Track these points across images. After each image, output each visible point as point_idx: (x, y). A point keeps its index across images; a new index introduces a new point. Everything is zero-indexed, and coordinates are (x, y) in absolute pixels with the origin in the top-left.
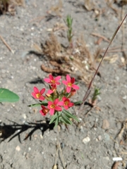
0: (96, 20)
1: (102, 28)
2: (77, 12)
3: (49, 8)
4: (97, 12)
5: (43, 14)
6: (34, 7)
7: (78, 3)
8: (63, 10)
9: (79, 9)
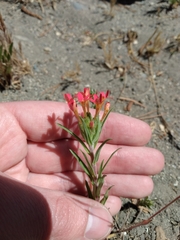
0: (122, 80)
1: (130, 89)
2: (98, 73)
3: (64, 72)
4: (121, 70)
5: (57, 82)
6: (45, 74)
7: (97, 61)
8: (80, 73)
9: (99, 69)
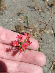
0: (40, 14)
1: (43, 17)
2: (31, 11)
3: (19, 10)
4: (40, 10)
5: (16, 13)
6: (12, 10)
7: (32, 6)
8: (25, 10)
9: (32, 9)
